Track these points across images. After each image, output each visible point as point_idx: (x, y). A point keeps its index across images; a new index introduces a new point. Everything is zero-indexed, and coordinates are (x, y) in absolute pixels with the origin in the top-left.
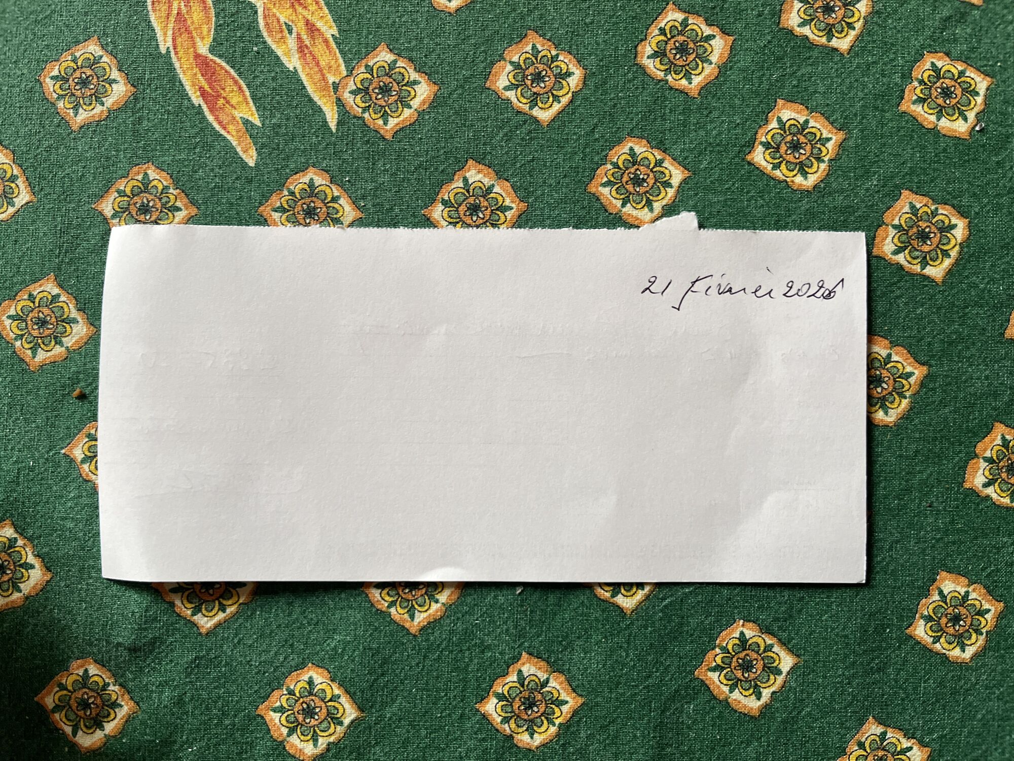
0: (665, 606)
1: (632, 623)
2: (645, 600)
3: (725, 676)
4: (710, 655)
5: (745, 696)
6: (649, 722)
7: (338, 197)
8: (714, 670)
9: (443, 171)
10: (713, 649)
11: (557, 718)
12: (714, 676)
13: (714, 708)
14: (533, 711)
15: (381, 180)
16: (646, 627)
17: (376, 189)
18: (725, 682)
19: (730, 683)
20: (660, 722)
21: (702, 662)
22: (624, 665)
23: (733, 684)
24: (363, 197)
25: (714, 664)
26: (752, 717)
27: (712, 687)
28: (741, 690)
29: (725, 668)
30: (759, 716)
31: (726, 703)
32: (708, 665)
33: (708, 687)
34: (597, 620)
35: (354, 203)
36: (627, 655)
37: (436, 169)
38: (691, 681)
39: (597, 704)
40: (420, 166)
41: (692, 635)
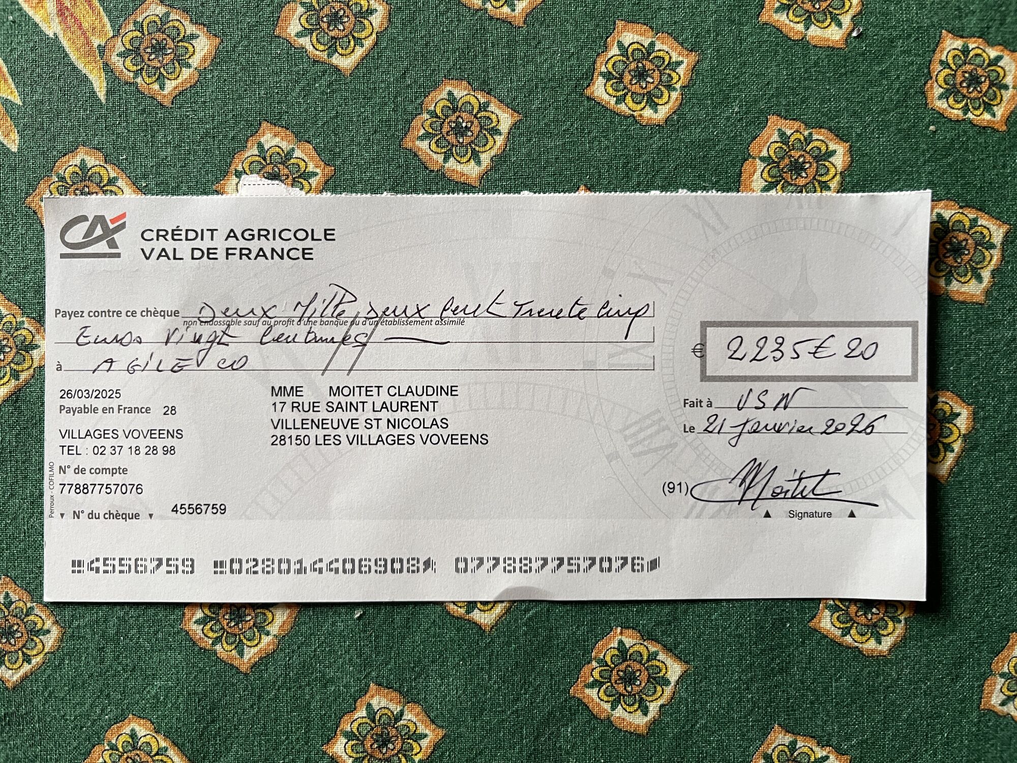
0: (530, 619)
1: (492, 641)
2: (506, 613)
3: (605, 692)
4: (586, 670)
5: (629, 712)
6: (521, 751)
7: (116, 179)
8: (592, 686)
9: (233, 138)
10: (589, 663)
11: (416, 755)
12: (593, 693)
13: (595, 728)
14: (388, 749)
15: (162, 155)
16: (509, 644)
17: (158, 165)
18: (606, 698)
19: (611, 699)
20: (534, 750)
21: (578, 678)
22: (487, 689)
23: (615, 700)
24: (145, 176)
25: (592, 679)
26: (639, 735)
27: (590, 706)
28: (625, 706)
29: (604, 683)
30: (647, 734)
31: (608, 722)
32: (584, 681)
33: (586, 706)
34: (452, 640)
35: (134, 184)
36: (490, 678)
37: (225, 136)
38: (566, 700)
39: (460, 735)
40: (207, 134)
41: (563, 649)
